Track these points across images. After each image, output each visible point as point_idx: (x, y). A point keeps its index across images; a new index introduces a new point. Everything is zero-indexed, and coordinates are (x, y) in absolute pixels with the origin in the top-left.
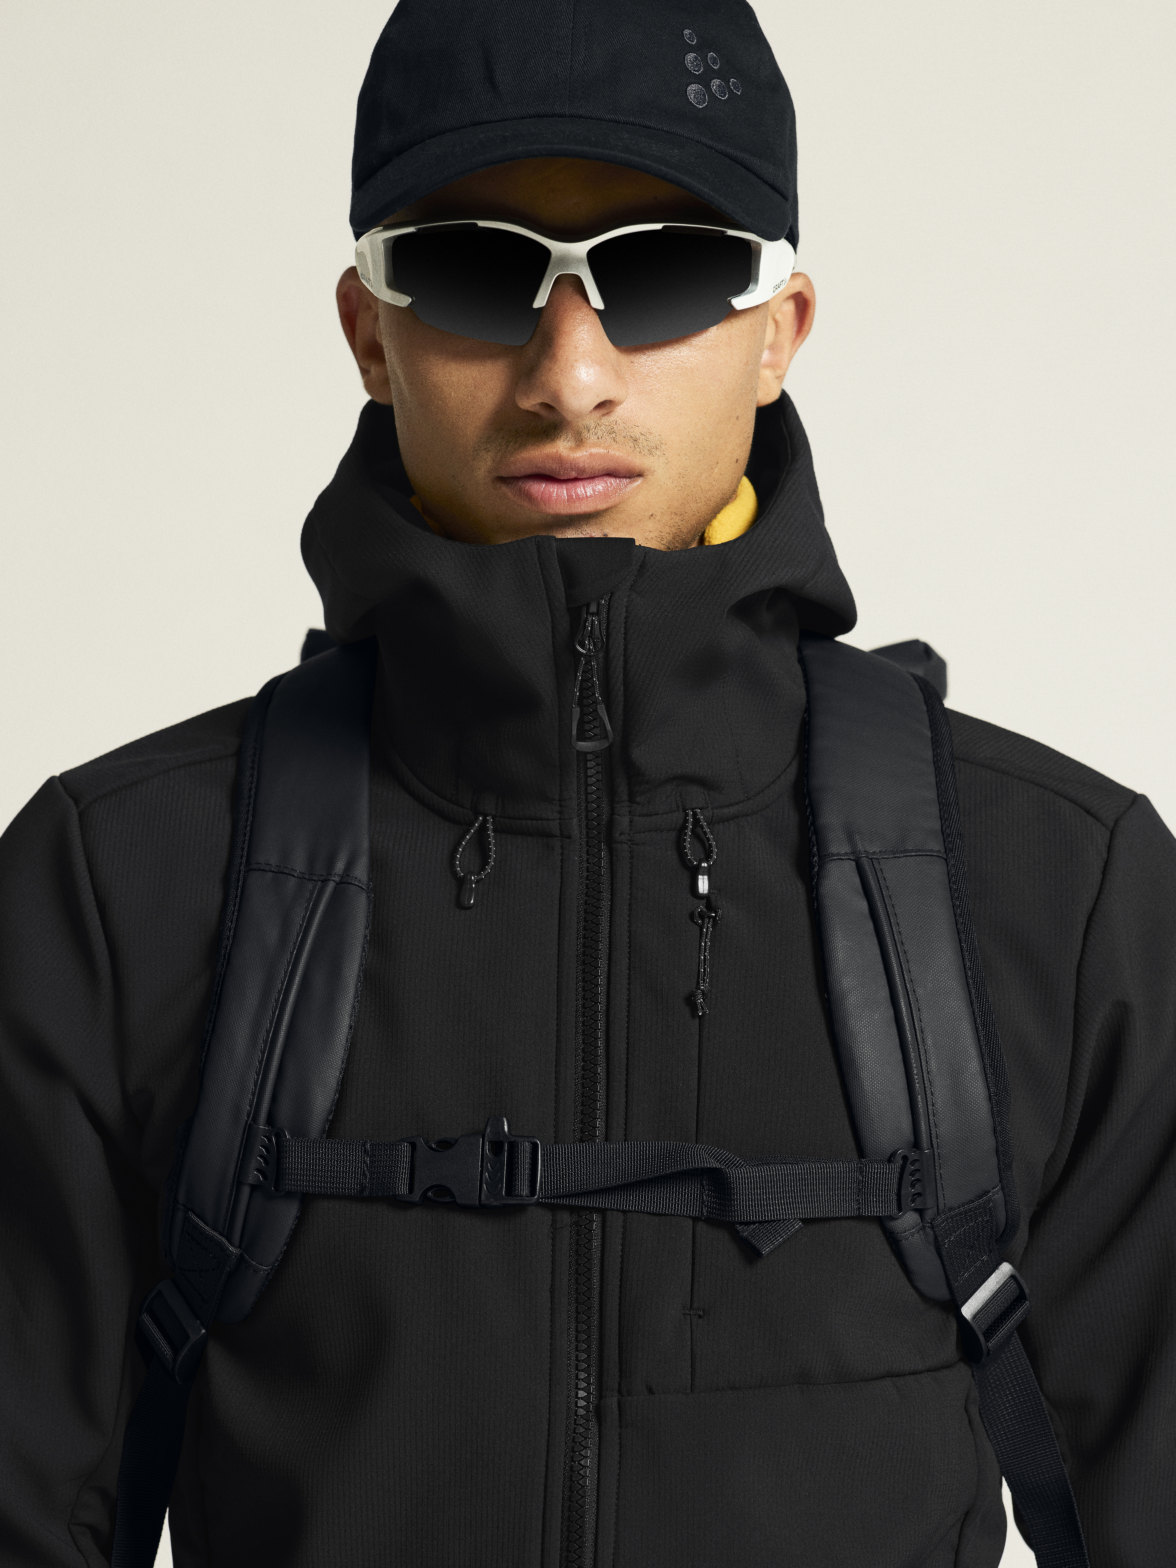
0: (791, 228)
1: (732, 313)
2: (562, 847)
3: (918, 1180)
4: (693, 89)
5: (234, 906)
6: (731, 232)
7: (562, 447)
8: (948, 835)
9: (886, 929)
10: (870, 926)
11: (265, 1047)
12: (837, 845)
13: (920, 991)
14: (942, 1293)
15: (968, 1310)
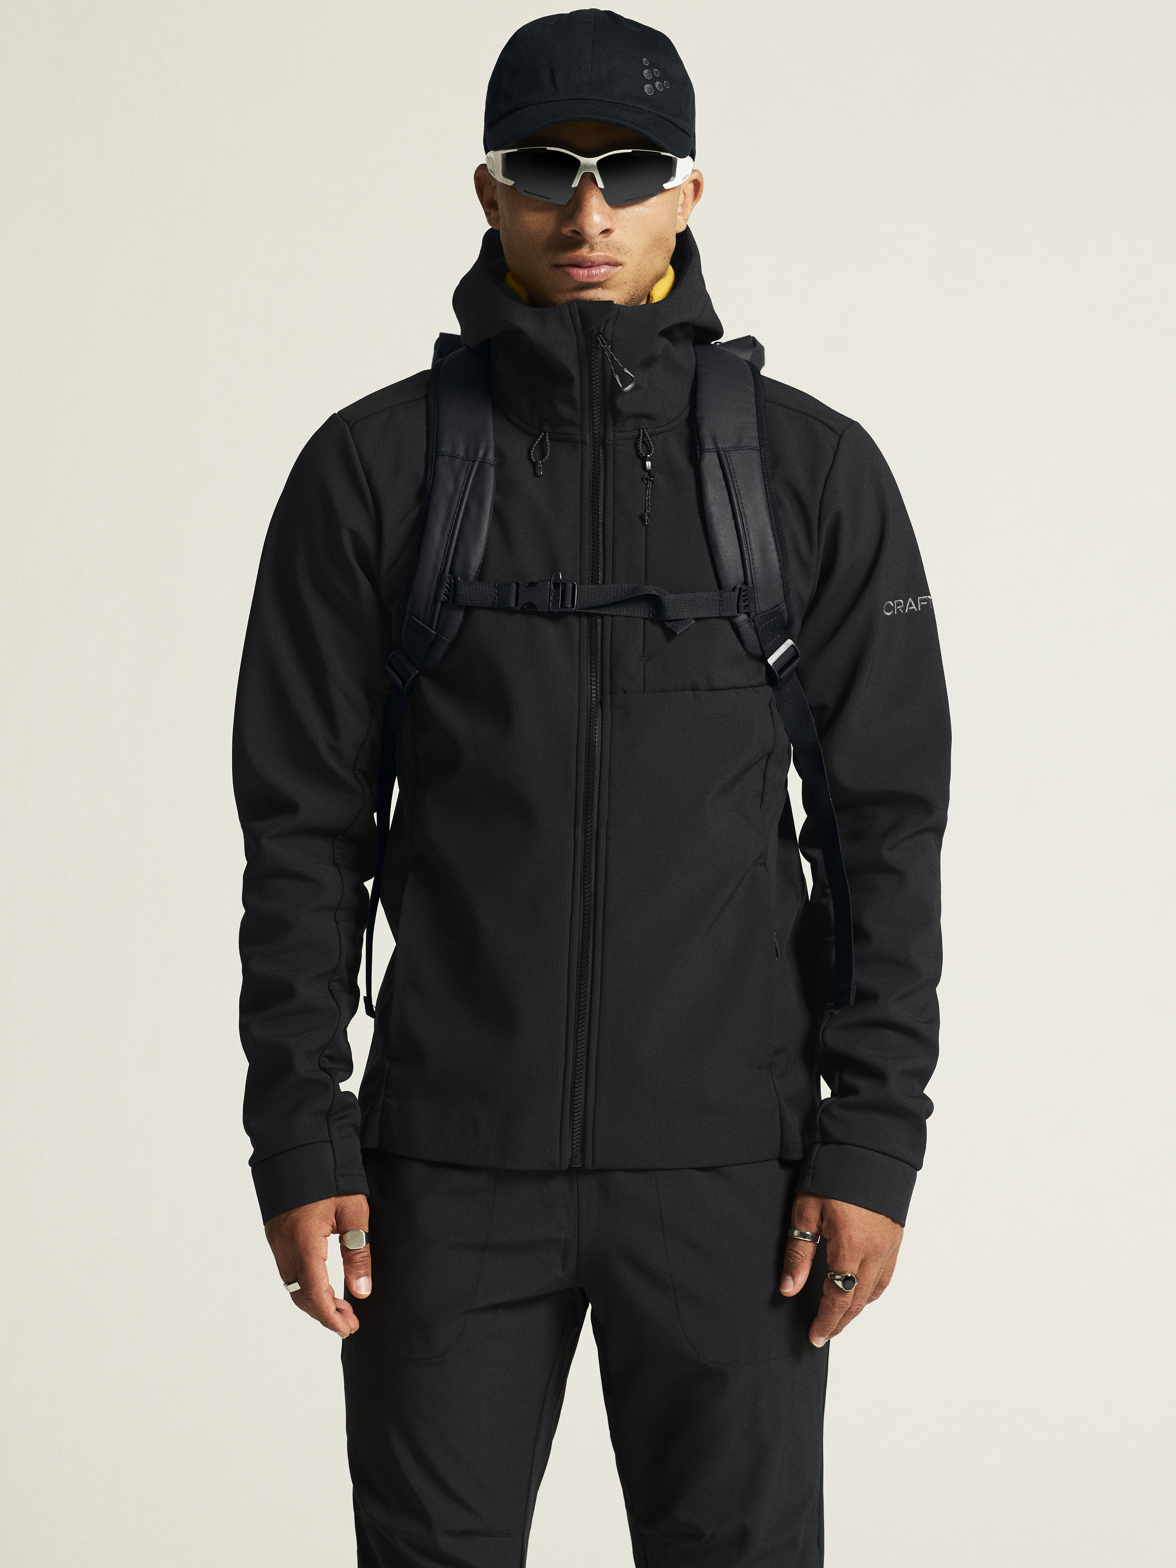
0: (692, 150)
1: (663, 190)
2: (582, 447)
3: (747, 599)
4: (647, 87)
5: (431, 472)
6: (663, 153)
7: (584, 251)
8: (762, 439)
9: (731, 483)
10: (723, 483)
11: (449, 539)
12: (709, 445)
13: (747, 512)
14: (758, 652)
15: (771, 660)
